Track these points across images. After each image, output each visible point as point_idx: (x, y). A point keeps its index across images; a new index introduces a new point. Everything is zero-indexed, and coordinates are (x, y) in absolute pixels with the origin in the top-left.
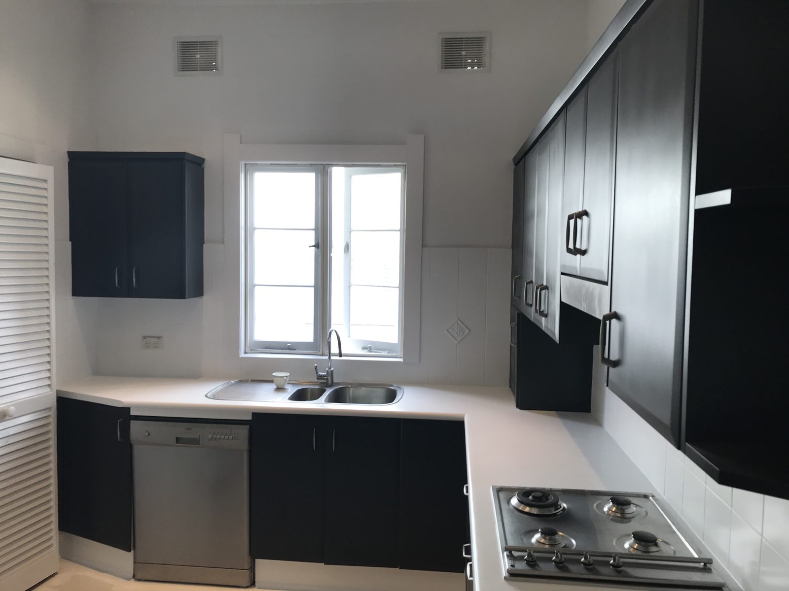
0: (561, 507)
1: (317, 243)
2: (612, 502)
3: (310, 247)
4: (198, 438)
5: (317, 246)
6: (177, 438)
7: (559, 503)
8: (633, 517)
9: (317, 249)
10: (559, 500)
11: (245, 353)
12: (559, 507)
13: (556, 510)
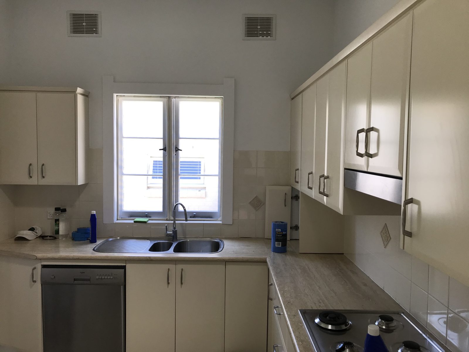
0: (349, 324)
1: (165, 147)
2: (381, 319)
3: (160, 150)
4: (89, 278)
5: (164, 149)
6: (74, 279)
7: (347, 321)
8: (394, 329)
9: (164, 151)
10: (347, 320)
11: (117, 220)
12: (347, 324)
13: (346, 326)
